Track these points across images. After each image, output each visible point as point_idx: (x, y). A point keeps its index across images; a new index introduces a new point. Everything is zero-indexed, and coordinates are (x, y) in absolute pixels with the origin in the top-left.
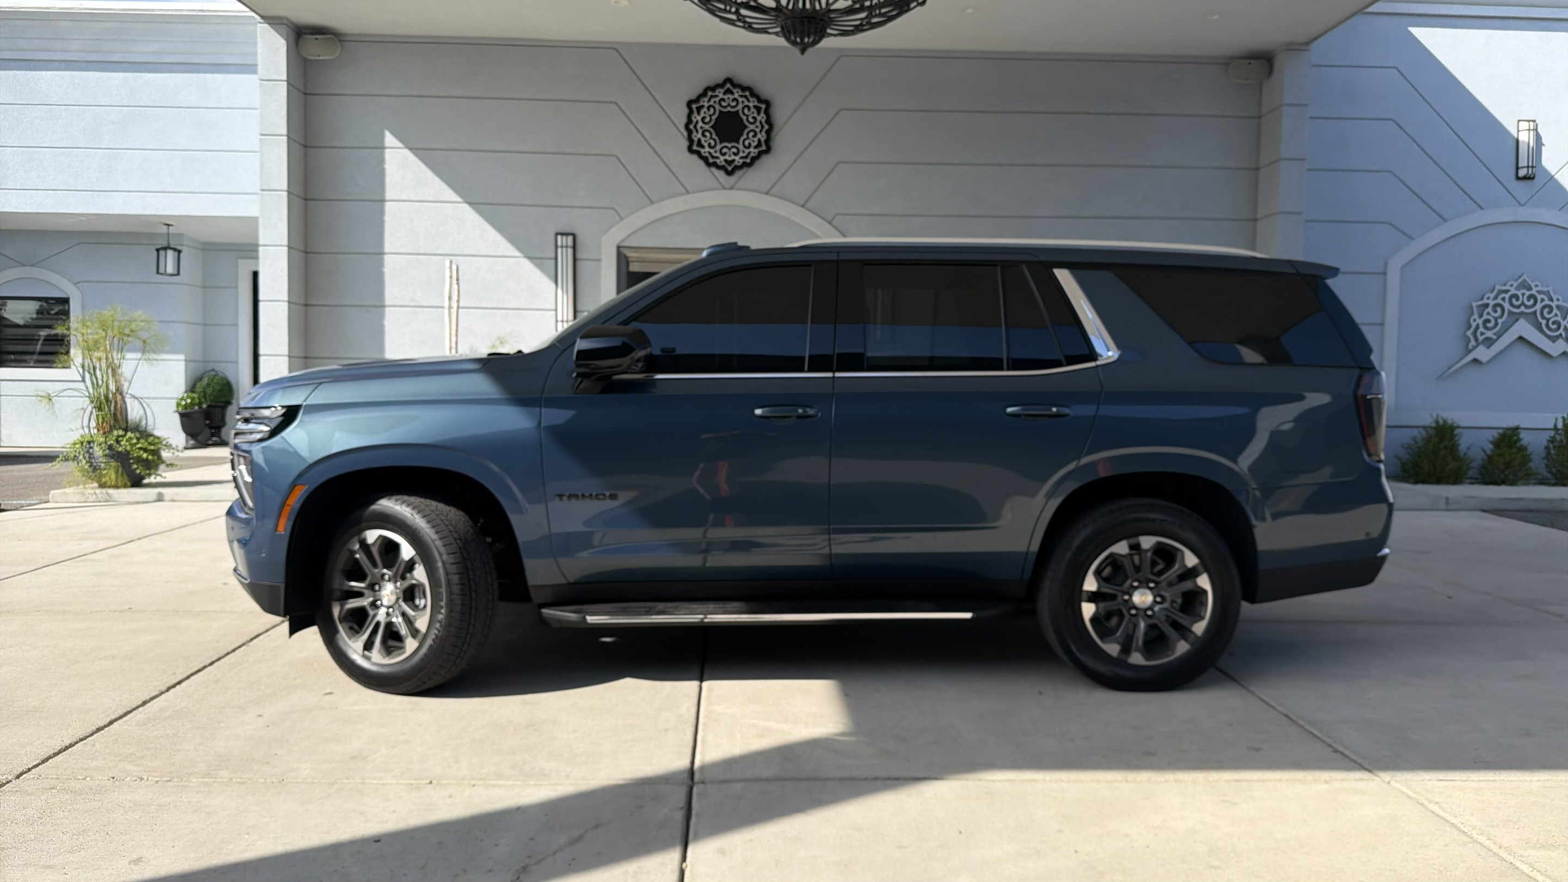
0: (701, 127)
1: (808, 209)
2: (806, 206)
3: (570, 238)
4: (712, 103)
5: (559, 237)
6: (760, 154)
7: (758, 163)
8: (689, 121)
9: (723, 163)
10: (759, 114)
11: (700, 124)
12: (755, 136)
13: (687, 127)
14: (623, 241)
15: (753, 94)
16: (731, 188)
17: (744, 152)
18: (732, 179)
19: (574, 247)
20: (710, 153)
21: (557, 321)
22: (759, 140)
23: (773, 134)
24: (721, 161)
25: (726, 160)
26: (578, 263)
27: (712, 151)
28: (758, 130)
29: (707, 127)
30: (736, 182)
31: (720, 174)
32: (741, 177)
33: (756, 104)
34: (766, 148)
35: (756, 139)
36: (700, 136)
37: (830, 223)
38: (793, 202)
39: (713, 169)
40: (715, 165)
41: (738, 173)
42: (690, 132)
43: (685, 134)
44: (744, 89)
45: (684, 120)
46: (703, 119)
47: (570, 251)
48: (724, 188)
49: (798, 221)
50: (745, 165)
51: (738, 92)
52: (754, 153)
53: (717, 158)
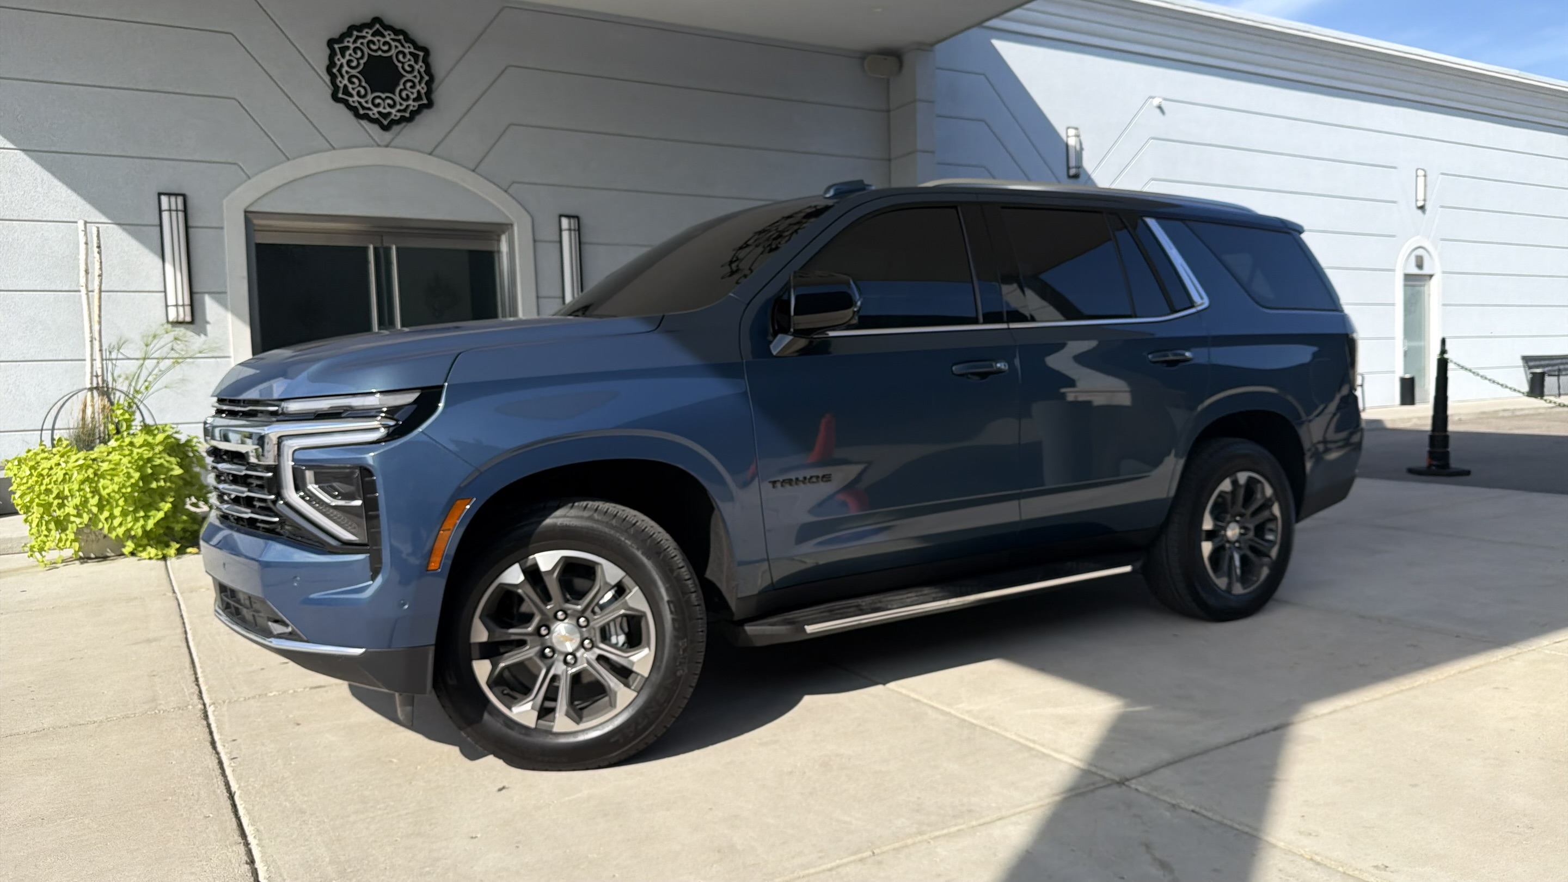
0: (347, 72)
1: (478, 174)
2: (476, 170)
3: (180, 199)
4: (358, 44)
5: (164, 199)
6: (421, 108)
7: (418, 118)
8: (331, 64)
9: (377, 116)
10: (416, 62)
11: (346, 68)
12: (413, 87)
13: (329, 70)
14: (252, 204)
15: (408, 39)
16: (387, 146)
17: (401, 104)
18: (388, 136)
19: (185, 211)
20: (359, 103)
21: (167, 306)
22: (419, 92)
23: (434, 86)
24: (374, 112)
25: (379, 113)
26: (191, 231)
27: (362, 101)
28: (417, 81)
29: (354, 72)
30: (393, 139)
31: (374, 129)
32: (399, 133)
33: (412, 50)
34: (427, 102)
35: (415, 91)
36: (346, 82)
37: (506, 191)
38: (464, 167)
39: (364, 123)
40: (366, 117)
41: (396, 129)
42: (333, 78)
43: (327, 78)
44: (397, 32)
45: (326, 62)
46: (349, 62)
47: (181, 215)
48: (379, 146)
49: (471, 189)
50: (403, 120)
51: (389, 35)
52: (414, 106)
53: (369, 109)
